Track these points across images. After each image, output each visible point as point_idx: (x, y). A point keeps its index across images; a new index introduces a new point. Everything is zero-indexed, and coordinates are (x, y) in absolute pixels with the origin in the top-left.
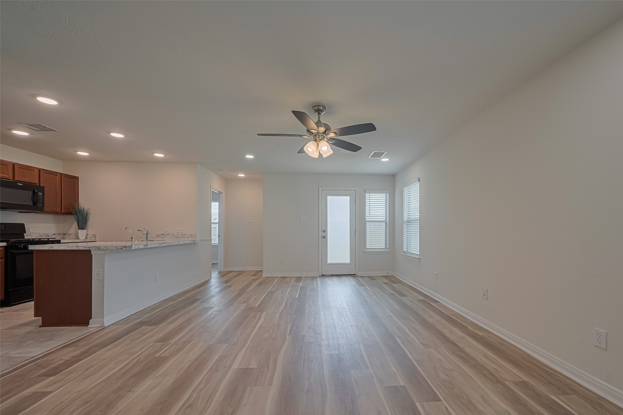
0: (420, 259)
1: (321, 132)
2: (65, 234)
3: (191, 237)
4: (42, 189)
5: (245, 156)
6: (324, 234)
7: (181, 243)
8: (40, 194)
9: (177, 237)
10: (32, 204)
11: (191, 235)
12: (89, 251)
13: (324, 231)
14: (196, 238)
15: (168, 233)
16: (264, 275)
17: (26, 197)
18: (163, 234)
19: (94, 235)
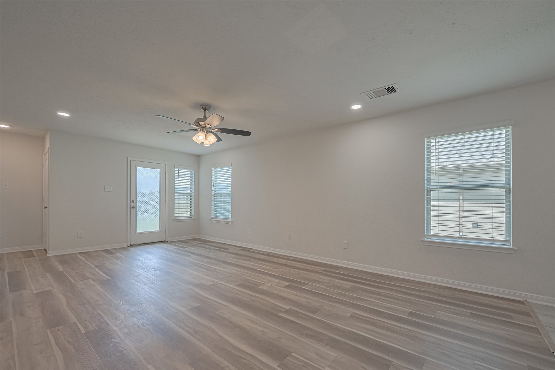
0: (232, 222)
6: (133, 204)
13: (133, 201)
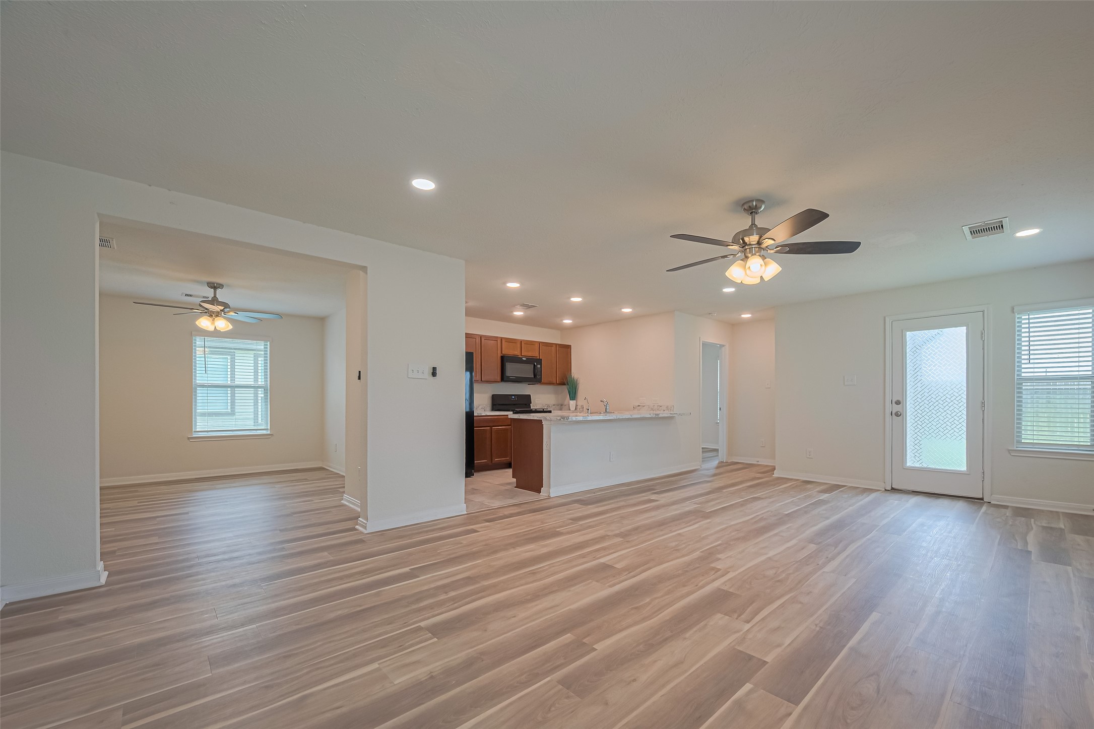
1: (754, 243)
2: (562, 405)
3: (668, 409)
4: (539, 361)
5: (722, 290)
6: (896, 408)
7: (634, 416)
8: (539, 366)
9: (652, 409)
10: (533, 377)
11: (667, 407)
12: (540, 422)
13: (898, 403)
14: (673, 411)
15: (644, 405)
16: (776, 474)
17: (527, 371)
18: (639, 406)
19: (582, 406)
